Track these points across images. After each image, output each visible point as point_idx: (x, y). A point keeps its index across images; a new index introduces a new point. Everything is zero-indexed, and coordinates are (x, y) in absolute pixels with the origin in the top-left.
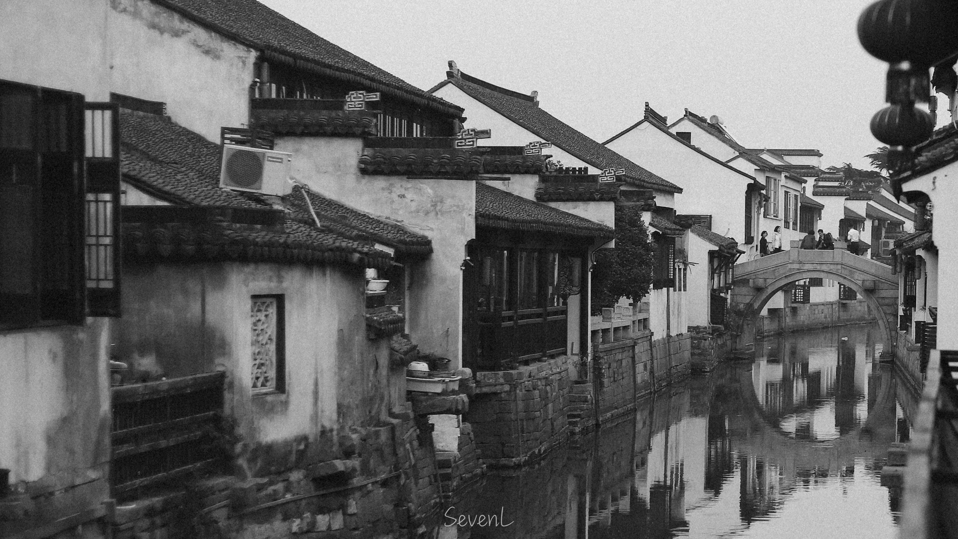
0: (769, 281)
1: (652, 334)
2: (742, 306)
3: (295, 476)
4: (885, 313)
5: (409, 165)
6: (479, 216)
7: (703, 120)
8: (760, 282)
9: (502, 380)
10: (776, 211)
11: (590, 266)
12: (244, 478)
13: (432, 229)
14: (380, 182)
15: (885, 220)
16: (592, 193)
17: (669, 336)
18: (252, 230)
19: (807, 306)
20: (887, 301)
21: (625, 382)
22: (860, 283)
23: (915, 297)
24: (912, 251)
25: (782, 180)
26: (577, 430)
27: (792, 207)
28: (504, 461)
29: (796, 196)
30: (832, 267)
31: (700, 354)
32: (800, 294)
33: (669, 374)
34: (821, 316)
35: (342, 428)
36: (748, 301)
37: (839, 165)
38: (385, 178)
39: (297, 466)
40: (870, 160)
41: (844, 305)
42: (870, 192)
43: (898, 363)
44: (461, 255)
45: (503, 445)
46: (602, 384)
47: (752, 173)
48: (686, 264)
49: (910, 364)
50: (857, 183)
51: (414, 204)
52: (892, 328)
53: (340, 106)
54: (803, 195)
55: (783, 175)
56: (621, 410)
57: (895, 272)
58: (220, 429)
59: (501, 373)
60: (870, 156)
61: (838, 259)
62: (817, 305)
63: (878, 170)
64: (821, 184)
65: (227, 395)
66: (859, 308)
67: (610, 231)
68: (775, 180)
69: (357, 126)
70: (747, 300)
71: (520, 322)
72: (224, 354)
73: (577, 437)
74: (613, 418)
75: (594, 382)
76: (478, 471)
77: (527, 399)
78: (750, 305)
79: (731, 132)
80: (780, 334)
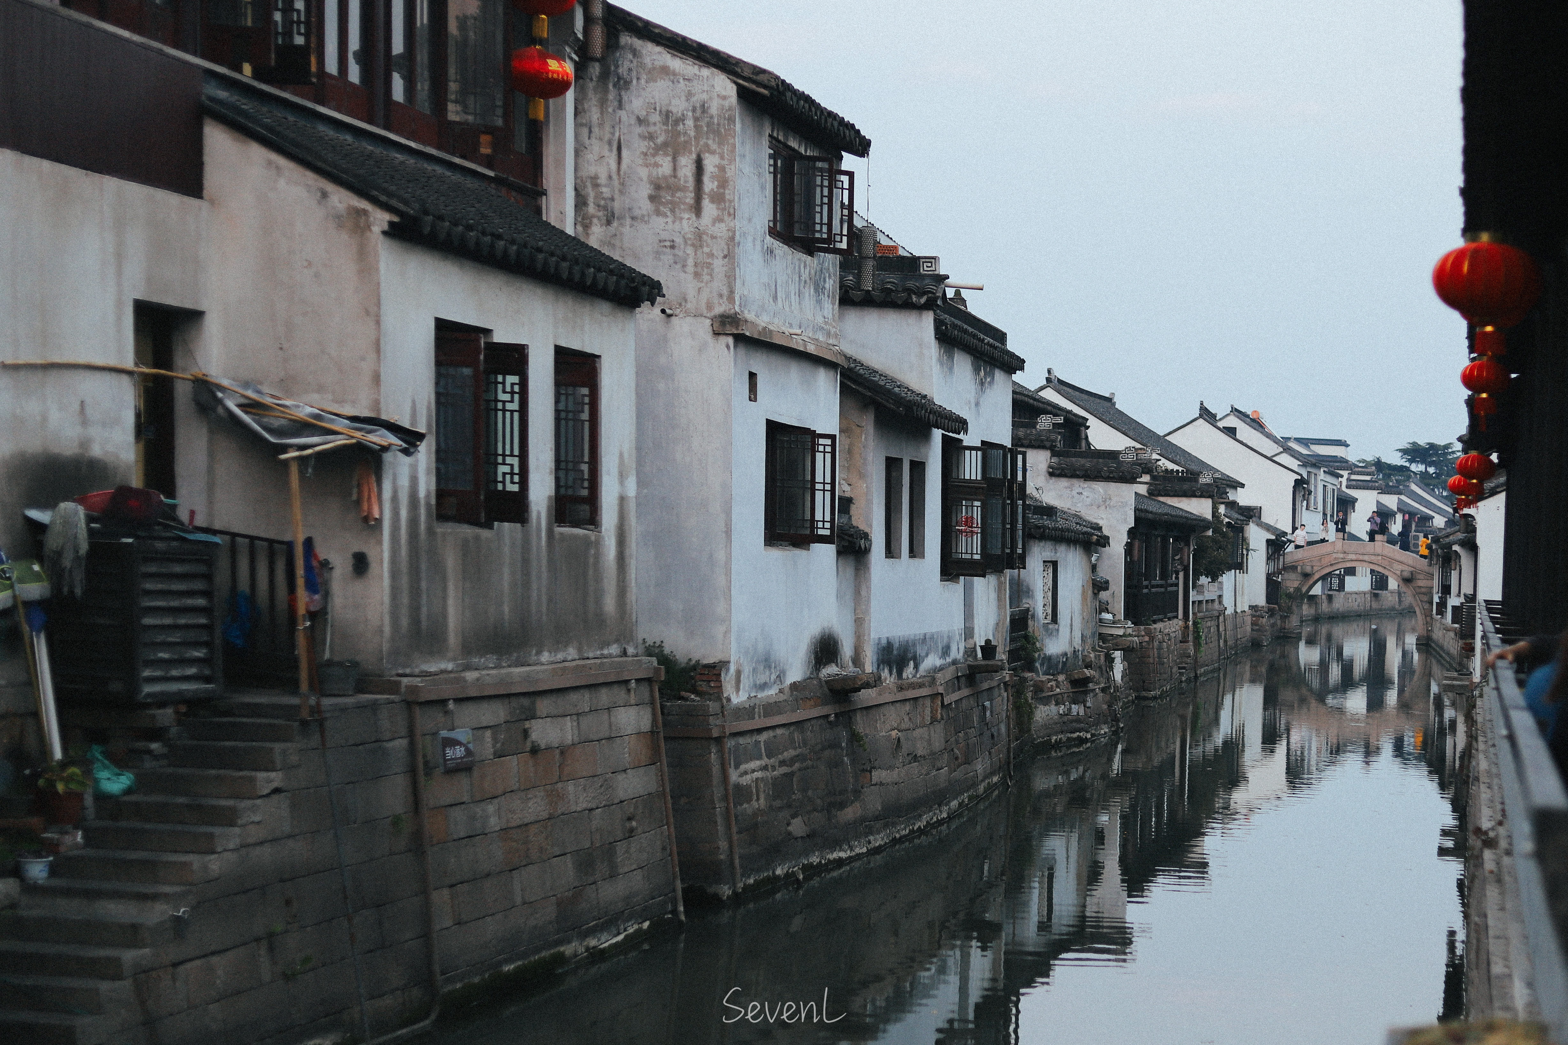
0: (1315, 568)
1: (1226, 608)
2: (1292, 590)
3: (1061, 678)
4: (1421, 601)
5: (1086, 471)
6: (1136, 510)
7: (1245, 415)
8: (1308, 569)
9: (1143, 633)
10: (1316, 503)
11: (1192, 549)
12: (1038, 675)
13: (1102, 518)
14: (1063, 483)
15: (1416, 514)
16: (1194, 491)
17: (1236, 612)
18: (1042, 519)
19: (1342, 594)
20: (1423, 590)
21: (1211, 645)
22: (1398, 573)
23: (1450, 586)
24: (1449, 546)
25: (1321, 475)
26: (1184, 679)
27: (1329, 500)
28: (1144, 694)
29: (1333, 490)
30: (1373, 558)
31: (1256, 630)
32: (1335, 581)
33: (1236, 645)
34: (1354, 605)
35: (1084, 650)
36: (1296, 586)
37: (1369, 458)
38: (1066, 479)
39: (1061, 673)
40: (1400, 454)
41: (1376, 596)
42: (1401, 487)
43: (1433, 645)
44: (1124, 538)
45: (1144, 682)
46: (1200, 644)
47: (1296, 468)
48: (1248, 550)
49: (1446, 644)
50: (1387, 477)
51: (1088, 500)
52: (1428, 614)
53: (1034, 426)
54: (1339, 490)
55: (1322, 470)
56: (1210, 668)
57: (1430, 565)
58: (1029, 642)
59: (1142, 627)
60: (1400, 450)
61: (1379, 550)
62: (1351, 593)
63: (1407, 464)
64: (1353, 477)
65: (1030, 623)
66: (1390, 598)
67: (1209, 522)
68: (1316, 475)
69: (1047, 440)
70: (1296, 584)
71: (1153, 590)
72: (1029, 597)
73: (1183, 684)
74: (1205, 673)
75: (1194, 642)
76: (1130, 698)
77: (1160, 648)
78: (1298, 589)
79: (1270, 427)
80: (1317, 619)
